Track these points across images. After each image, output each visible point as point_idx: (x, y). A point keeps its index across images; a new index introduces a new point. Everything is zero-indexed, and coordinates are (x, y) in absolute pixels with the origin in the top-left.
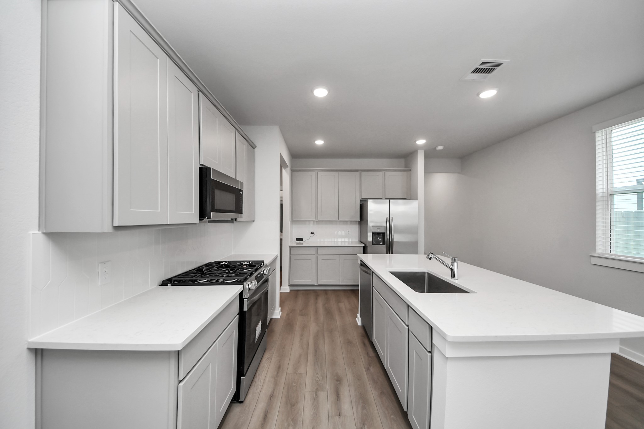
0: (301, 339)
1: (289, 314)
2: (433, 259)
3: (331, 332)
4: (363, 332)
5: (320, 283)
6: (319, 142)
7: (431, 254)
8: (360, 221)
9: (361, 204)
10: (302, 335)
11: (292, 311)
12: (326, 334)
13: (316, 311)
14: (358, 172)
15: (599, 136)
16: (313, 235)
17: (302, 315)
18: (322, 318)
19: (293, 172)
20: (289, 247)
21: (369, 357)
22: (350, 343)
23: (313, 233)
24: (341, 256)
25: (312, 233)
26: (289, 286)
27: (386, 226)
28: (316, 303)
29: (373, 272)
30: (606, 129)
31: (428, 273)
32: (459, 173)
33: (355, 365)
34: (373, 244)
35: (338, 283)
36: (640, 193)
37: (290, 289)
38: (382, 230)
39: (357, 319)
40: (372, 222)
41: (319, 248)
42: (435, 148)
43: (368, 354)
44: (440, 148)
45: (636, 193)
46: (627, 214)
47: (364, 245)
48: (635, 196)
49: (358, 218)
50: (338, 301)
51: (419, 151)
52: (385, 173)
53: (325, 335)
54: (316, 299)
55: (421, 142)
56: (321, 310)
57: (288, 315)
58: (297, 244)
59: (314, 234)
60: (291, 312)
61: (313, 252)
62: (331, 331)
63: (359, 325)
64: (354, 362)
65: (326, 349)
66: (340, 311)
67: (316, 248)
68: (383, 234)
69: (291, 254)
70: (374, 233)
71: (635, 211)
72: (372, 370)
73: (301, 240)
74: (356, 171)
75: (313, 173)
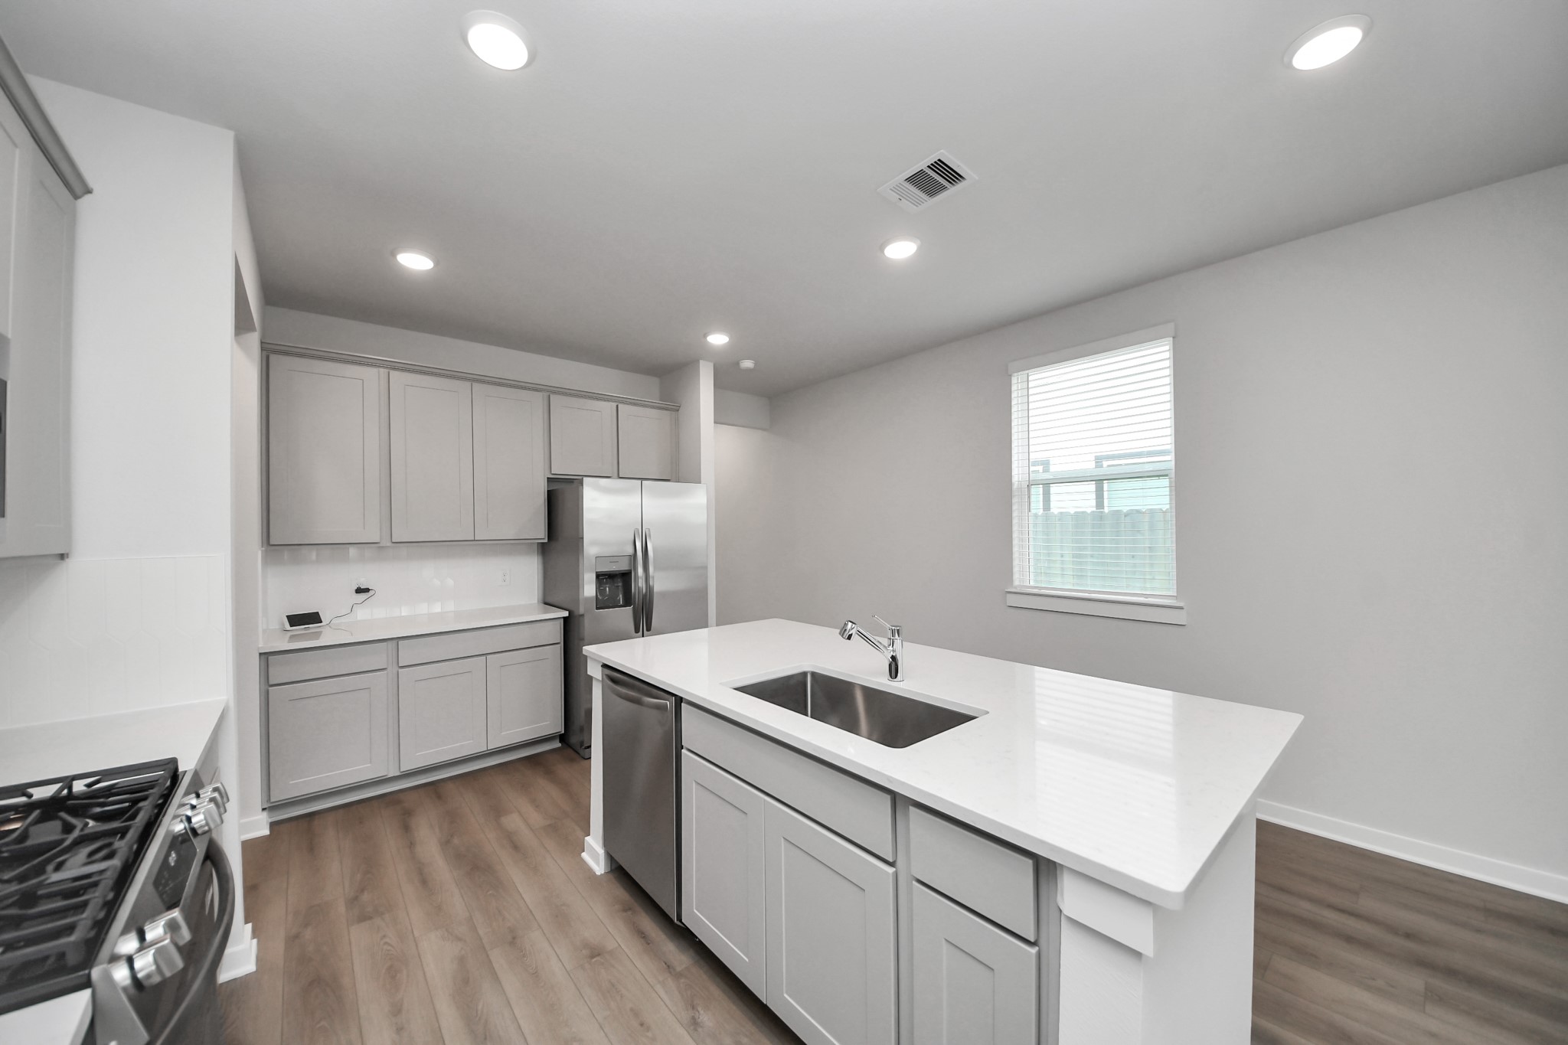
0: (399, 1030)
1: (297, 936)
2: (855, 637)
3: (513, 940)
4: (621, 893)
5: (407, 766)
6: (415, 262)
7: (850, 624)
8: (546, 541)
9: (548, 491)
10: (397, 1010)
11: (313, 914)
12: (499, 958)
13: (423, 879)
14: (541, 394)
15: (1017, 382)
16: (363, 596)
17: (363, 918)
18: (456, 899)
19: (273, 358)
20: (260, 654)
21: (677, 976)
22: (599, 955)
23: (367, 590)
24: (488, 657)
25: (359, 591)
26: (264, 809)
27: (630, 551)
28: (411, 845)
29: (679, 700)
30: (1027, 372)
31: (813, 674)
32: (764, 430)
33: (649, 1034)
34: (597, 608)
35: (482, 748)
36: (1099, 482)
37: (270, 820)
38: (623, 566)
39: (584, 855)
40: (594, 543)
41: (401, 642)
42: (738, 364)
43: (669, 967)
44: (748, 364)
45: (1094, 482)
46: (1079, 517)
47: (566, 614)
48: (1092, 486)
49: (541, 533)
50: (497, 812)
51: (702, 363)
52: (617, 406)
53: (496, 966)
54: (406, 828)
55: (718, 339)
56: (442, 869)
57: (293, 939)
58: (293, 638)
59: (371, 593)
60: (306, 925)
61: (378, 658)
62: (514, 938)
63: (598, 873)
64: (642, 1025)
65: (521, 1022)
66: (515, 846)
67: (393, 644)
68: (625, 577)
69: (271, 683)
70: (600, 576)
71: (1093, 512)
72: (706, 1018)
73: (314, 618)
74: (535, 388)
75: (370, 374)
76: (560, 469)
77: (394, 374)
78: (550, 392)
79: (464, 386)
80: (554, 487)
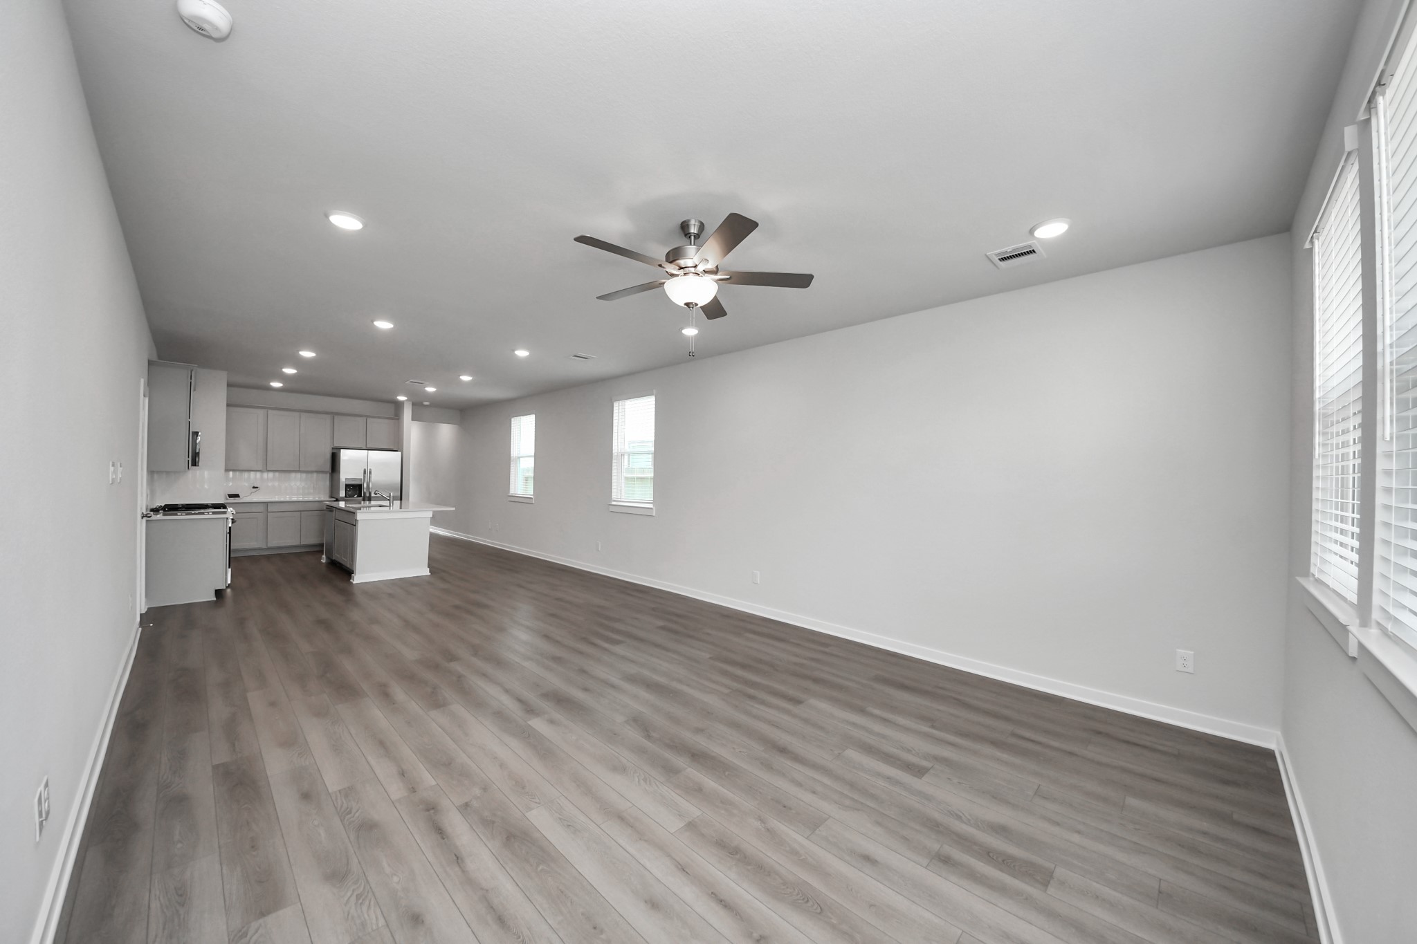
8: (330, 472)
9: (332, 453)
14: (330, 415)
16: (255, 489)
23: (257, 488)
24: (302, 512)
25: (254, 487)
32: (458, 424)
35: (298, 544)
38: (358, 483)
40: (345, 472)
41: (269, 504)
52: (366, 419)
61: (259, 508)
67: (265, 504)
68: (360, 487)
70: (347, 486)
73: (237, 496)
74: (327, 413)
75: (261, 412)
76: (336, 445)
77: (270, 411)
78: (334, 414)
79: (297, 414)
80: (335, 451)
